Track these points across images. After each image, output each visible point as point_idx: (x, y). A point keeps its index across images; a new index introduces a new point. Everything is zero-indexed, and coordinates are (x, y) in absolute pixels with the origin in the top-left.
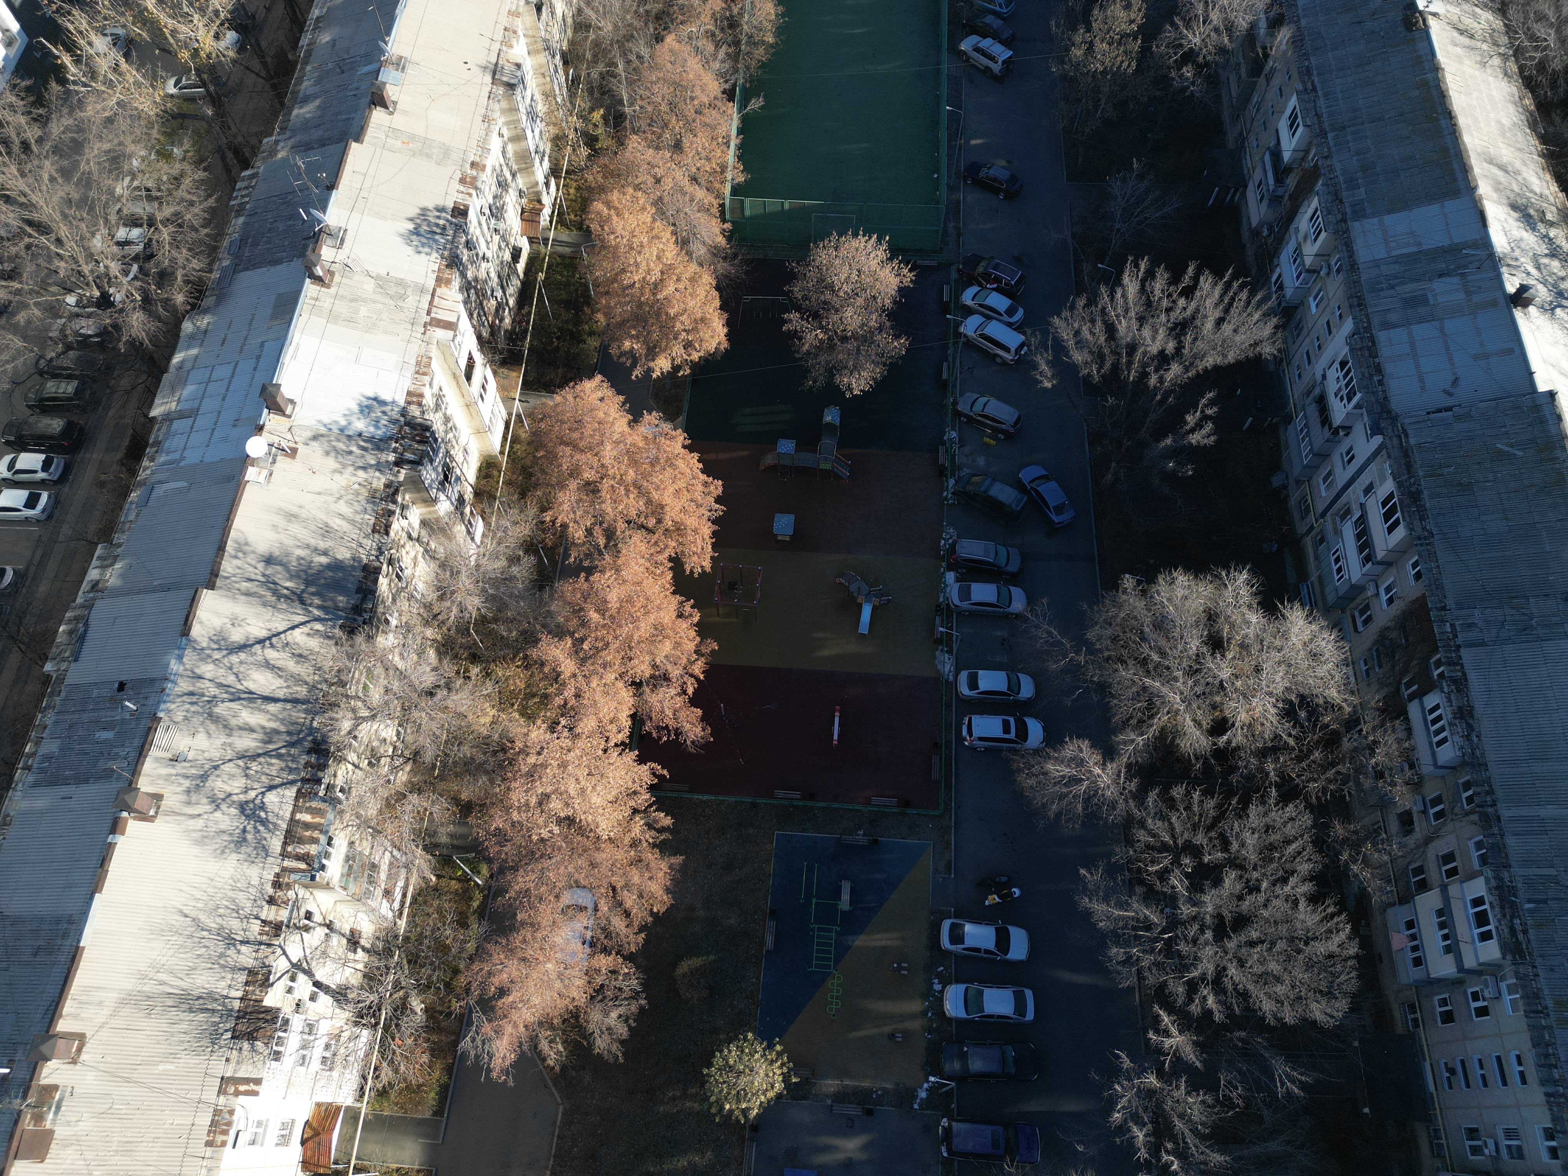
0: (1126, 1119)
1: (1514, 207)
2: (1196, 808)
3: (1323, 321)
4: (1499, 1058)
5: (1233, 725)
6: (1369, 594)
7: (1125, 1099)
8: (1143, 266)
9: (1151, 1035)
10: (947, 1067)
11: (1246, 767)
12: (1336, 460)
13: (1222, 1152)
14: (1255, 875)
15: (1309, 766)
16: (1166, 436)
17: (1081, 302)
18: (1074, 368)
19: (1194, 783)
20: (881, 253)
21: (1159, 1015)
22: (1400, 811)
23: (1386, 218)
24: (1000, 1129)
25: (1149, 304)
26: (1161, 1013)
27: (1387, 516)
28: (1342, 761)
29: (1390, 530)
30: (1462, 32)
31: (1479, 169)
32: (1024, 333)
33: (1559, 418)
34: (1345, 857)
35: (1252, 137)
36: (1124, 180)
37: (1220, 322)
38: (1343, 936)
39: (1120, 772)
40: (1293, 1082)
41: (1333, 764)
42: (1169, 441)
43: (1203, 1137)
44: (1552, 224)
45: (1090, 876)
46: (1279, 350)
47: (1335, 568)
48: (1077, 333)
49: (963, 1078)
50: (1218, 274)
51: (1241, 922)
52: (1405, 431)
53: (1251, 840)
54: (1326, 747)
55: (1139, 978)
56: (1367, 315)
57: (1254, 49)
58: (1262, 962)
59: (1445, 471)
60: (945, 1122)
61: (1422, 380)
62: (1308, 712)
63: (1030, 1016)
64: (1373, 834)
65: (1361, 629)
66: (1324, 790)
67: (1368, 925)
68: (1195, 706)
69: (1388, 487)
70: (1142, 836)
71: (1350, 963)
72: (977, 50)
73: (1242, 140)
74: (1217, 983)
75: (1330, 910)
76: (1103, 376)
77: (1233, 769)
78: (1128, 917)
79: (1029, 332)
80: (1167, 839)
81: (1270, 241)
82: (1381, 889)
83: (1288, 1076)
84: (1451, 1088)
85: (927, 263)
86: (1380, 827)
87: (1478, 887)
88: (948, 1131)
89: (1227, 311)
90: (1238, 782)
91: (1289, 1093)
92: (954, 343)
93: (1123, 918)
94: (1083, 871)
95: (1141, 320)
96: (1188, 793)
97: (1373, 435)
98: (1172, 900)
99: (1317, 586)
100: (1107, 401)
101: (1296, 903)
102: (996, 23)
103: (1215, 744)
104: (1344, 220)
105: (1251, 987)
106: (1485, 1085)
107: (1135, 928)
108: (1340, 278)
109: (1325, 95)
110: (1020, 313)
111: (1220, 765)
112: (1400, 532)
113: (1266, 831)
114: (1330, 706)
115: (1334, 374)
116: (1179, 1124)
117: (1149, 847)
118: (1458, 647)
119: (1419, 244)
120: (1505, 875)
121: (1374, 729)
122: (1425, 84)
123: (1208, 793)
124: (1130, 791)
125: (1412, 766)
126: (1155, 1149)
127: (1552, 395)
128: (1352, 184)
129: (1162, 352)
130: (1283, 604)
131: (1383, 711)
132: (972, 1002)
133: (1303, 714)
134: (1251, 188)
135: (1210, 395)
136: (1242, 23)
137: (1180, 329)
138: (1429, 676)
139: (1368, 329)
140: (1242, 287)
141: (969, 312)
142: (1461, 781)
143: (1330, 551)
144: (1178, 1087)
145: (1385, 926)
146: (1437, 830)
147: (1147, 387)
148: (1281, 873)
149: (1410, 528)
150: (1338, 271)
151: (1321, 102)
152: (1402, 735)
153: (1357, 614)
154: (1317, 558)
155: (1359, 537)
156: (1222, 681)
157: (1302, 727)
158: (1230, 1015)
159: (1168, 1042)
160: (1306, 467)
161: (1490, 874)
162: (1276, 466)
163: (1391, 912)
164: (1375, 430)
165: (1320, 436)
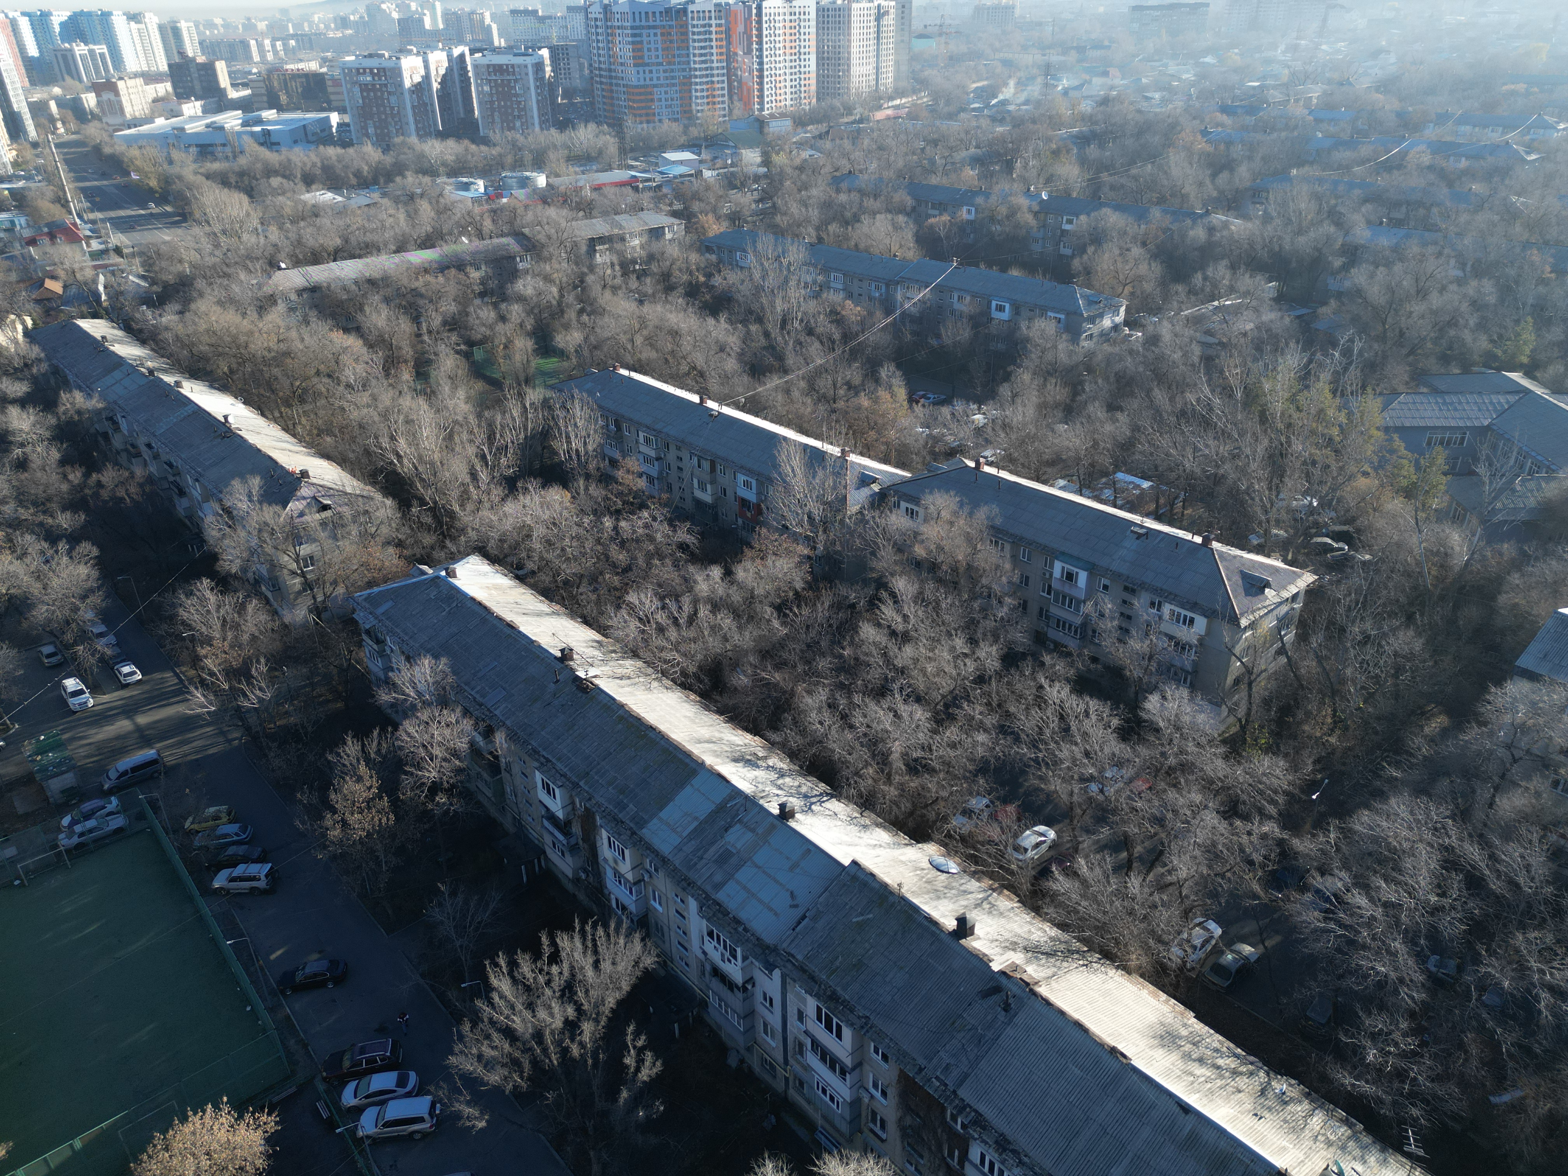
1: (736, 760)
3: (672, 912)
6: (866, 1100)
8: (502, 961)
12: (762, 1010)
16: (619, 1091)
17: (466, 1027)
18: (497, 1090)
20: (226, 1119)
23: (662, 814)
25: (528, 989)
27: (829, 1027)
29: (839, 1036)
30: (621, 678)
31: (697, 750)
32: (428, 1093)
33: (872, 875)
35: (525, 816)
36: (440, 905)
37: (596, 965)
42: (625, 1094)
44: (765, 758)
46: (658, 956)
47: (827, 1099)
48: (480, 1057)
50: (568, 928)
52: (789, 954)
56: (700, 888)
57: (484, 758)
59: (837, 963)
61: (771, 909)
65: (884, 1136)
69: (811, 1005)
72: (233, 880)
73: (518, 822)
76: (529, 1079)
79: (432, 1088)
81: (591, 880)
85: (284, 1095)
89: (596, 952)
92: (362, 1152)
95: (530, 1007)
97: (771, 972)
99: (827, 1126)
100: (547, 1099)
102: (241, 850)
104: (634, 833)
108: (661, 874)
109: (559, 759)
110: (413, 1077)
112: (847, 1032)
115: (709, 946)
118: (954, 1092)
119: (696, 818)
122: (621, 718)
127: (854, 863)
128: (622, 807)
129: (567, 1022)
130: (815, 1165)
134: (549, 852)
135: (631, 1029)
136: (462, 745)
137: (568, 992)
138: (956, 1134)
139: (708, 897)
140: (594, 927)
141: (358, 1111)
143: (812, 1088)
147: (573, 1060)
149: (851, 1025)
150: (656, 870)
151: (559, 766)
153: (871, 1125)
154: (809, 1102)
155: (823, 1059)
160: (746, 1032)
162: (723, 1049)
164: (770, 967)
165: (735, 1000)
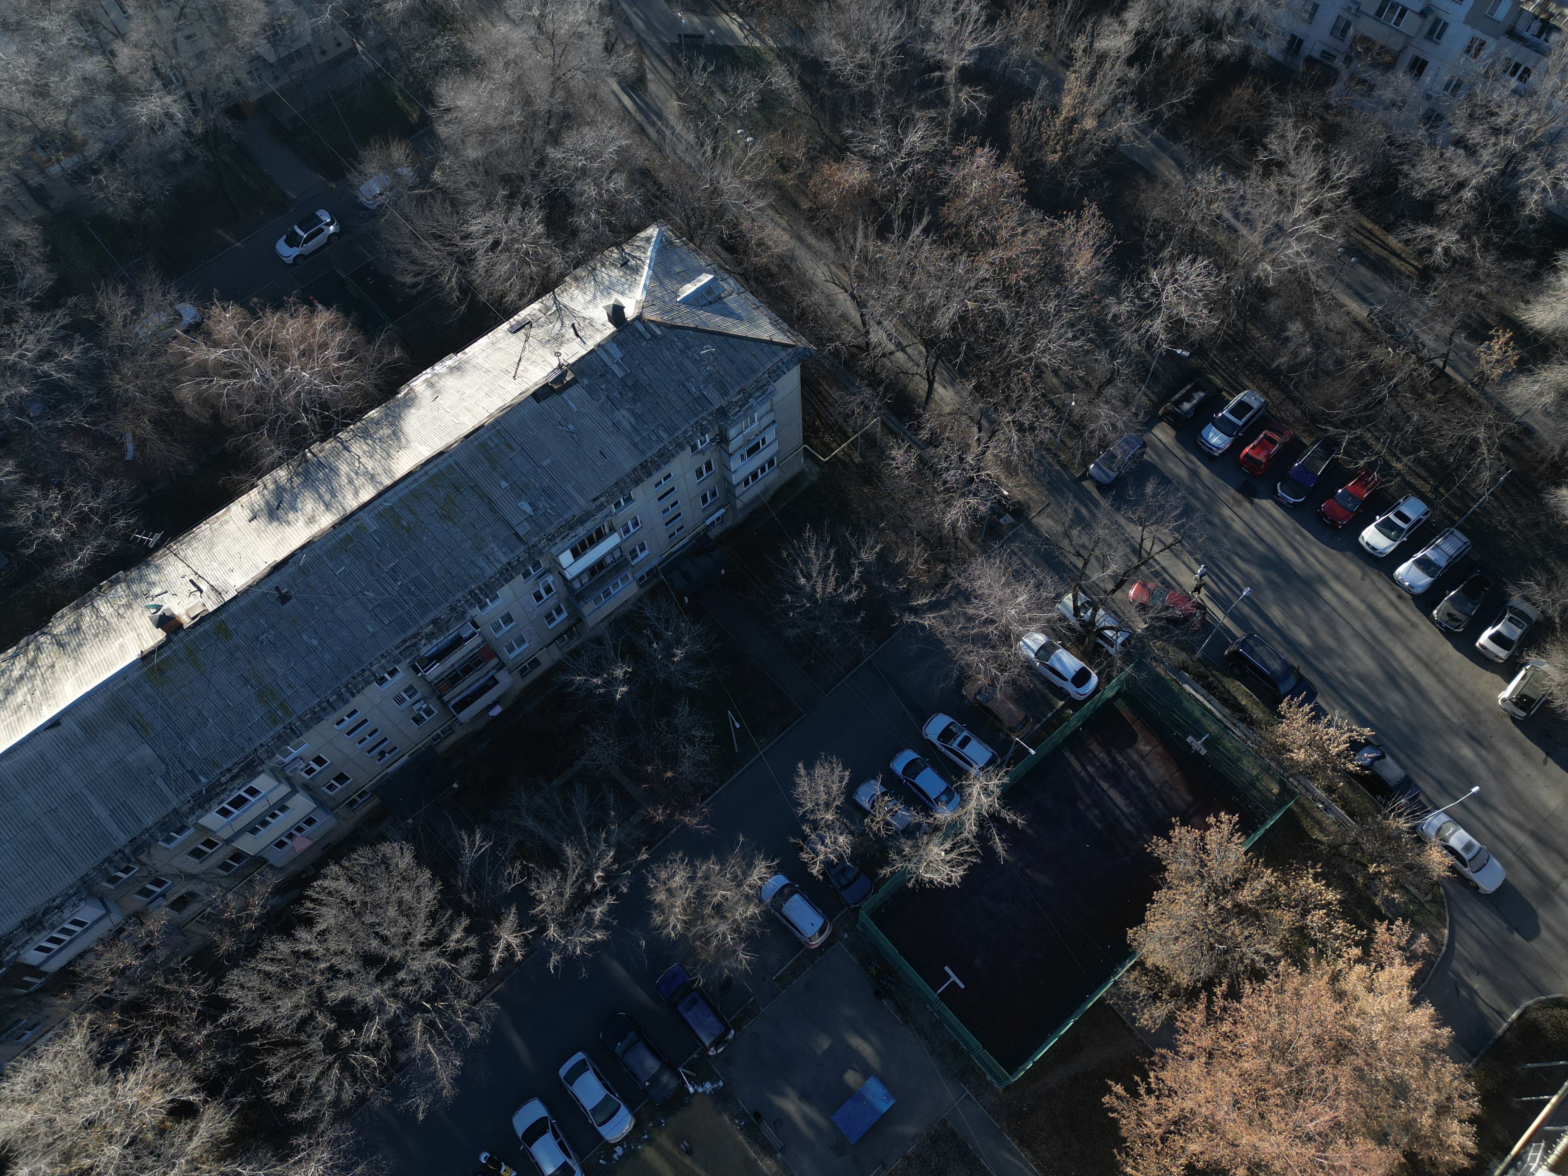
0: (597, 928)
2: (287, 1070)
4: (349, 734)
5: (172, 1101)
7: (582, 940)
9: (519, 957)
10: (673, 1084)
11: (213, 1058)
13: (563, 853)
14: (318, 978)
15: (175, 1008)
19: (261, 1090)
21: (499, 963)
22: (174, 913)
24: (681, 1008)
26: (495, 962)
28: (152, 986)
34: (252, 925)
38: (326, 883)
39: (295, 1163)
40: (474, 842)
41: (161, 991)
43: (564, 871)
45: (421, 1105)
49: (670, 1066)
51: (370, 960)
53: (286, 1005)
54: (145, 1008)
55: (480, 999)
58: (395, 922)
60: (712, 1052)
62: (114, 1047)
63: (580, 1056)
64: (213, 919)
66: (193, 981)
67: (303, 871)
68: (172, 1151)
70: (348, 1094)
71: (347, 864)
74: (439, 940)
75: (311, 905)
77: (223, 1068)
78: (434, 1047)
80: (336, 1071)
82: (263, 883)
83: (472, 848)
84: (395, 748)
86: (202, 918)
87: (212, 820)
88: (716, 1044)
90: (233, 1054)
91: (484, 839)
93: (438, 1051)
94: (421, 1117)
96: (276, 1087)
98: (393, 1026)
101: (322, 933)
103: (205, 1102)
105: (422, 916)
106: (376, 730)
107: (440, 1034)
111: (225, 1080)
113: (269, 998)
114: (95, 1033)
116: (568, 892)
117: (355, 1080)
120: (185, 808)
121: (99, 983)
123: (264, 1071)
124: (309, 1138)
125: (121, 930)
126: (599, 895)
131: (72, 989)
132: (607, 1111)
133: (120, 1050)
142: (112, 887)
144: (542, 911)
145: (294, 861)
146: (173, 876)
148: (302, 961)
152: (91, 958)
156: (125, 1147)
157: (136, 1041)
158: (457, 914)
159: (514, 941)
161: (191, 819)
163: (279, 865)
